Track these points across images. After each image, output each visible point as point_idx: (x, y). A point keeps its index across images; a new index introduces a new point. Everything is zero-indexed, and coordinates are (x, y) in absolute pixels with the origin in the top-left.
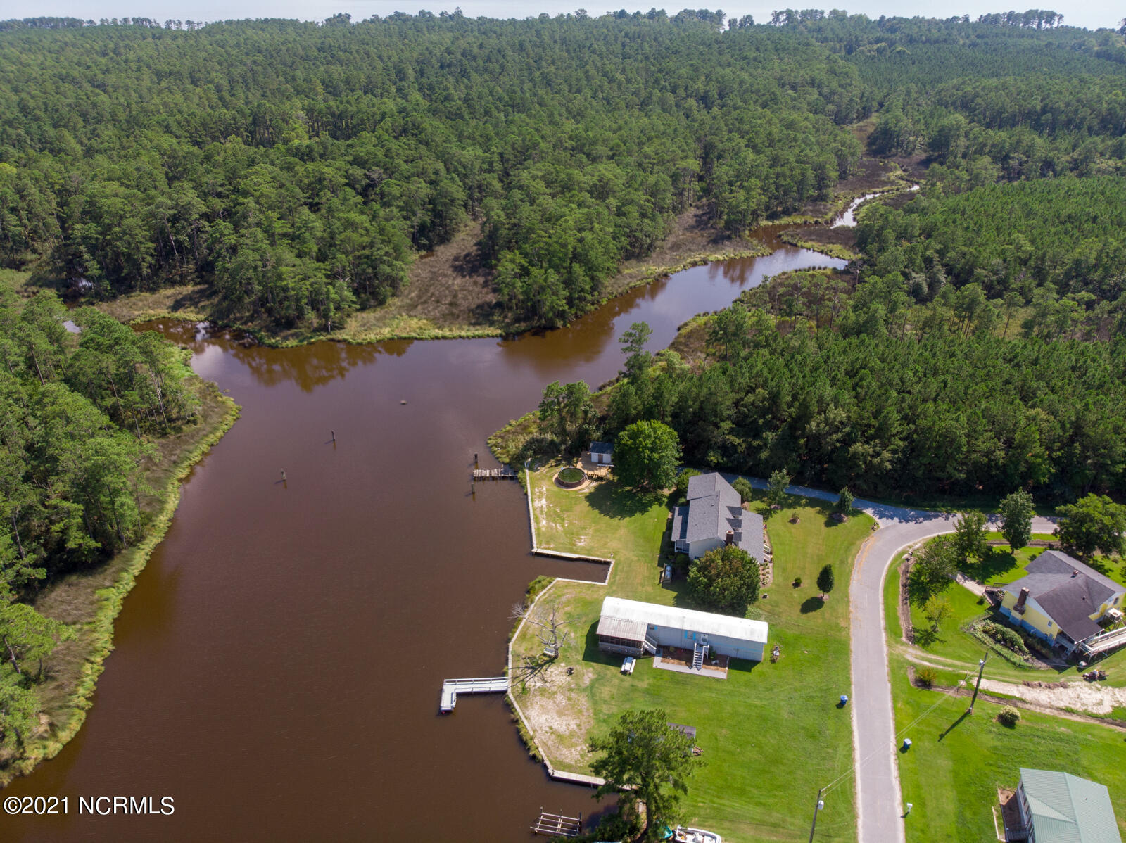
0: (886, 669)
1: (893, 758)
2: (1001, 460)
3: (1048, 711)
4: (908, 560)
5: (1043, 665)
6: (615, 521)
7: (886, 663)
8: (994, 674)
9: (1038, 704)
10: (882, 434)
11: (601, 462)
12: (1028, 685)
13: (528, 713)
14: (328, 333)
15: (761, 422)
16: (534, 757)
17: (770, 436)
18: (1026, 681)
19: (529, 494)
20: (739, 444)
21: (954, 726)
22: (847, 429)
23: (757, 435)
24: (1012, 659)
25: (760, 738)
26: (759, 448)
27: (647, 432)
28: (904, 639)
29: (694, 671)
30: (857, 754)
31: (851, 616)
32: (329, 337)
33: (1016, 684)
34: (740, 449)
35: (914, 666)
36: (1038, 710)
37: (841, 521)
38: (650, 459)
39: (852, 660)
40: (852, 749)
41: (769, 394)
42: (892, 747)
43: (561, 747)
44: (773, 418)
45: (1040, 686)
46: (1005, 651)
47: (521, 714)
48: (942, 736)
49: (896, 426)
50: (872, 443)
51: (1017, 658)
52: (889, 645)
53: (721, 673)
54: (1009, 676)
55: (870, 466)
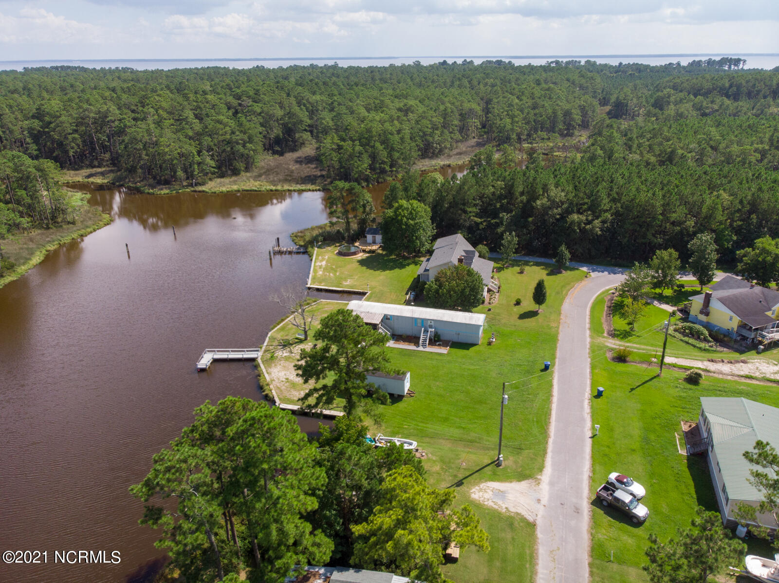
0: (588, 351)
1: (586, 402)
2: (691, 229)
3: (729, 377)
4: (613, 293)
5: (725, 349)
6: (378, 272)
7: (588, 346)
8: (683, 355)
9: (721, 373)
10: (594, 208)
11: (374, 242)
12: (712, 361)
13: (270, 370)
14: (193, 187)
15: (498, 205)
16: (267, 396)
17: (505, 216)
18: (710, 358)
19: (314, 259)
20: (481, 223)
21: (644, 383)
22: (565, 206)
23: (495, 215)
24: (698, 345)
25: (469, 388)
26: (497, 225)
27: (405, 206)
28: (605, 335)
29: (421, 348)
30: (555, 399)
31: (561, 321)
32: (192, 189)
33: (702, 361)
34: (481, 227)
35: (611, 350)
36: (721, 376)
37: (560, 273)
38: (406, 224)
39: (558, 345)
40: (550, 395)
41: (505, 185)
42: (587, 394)
43: (292, 390)
44: (508, 203)
45: (723, 361)
46: (691, 341)
47: (264, 370)
48: (632, 389)
49: (605, 203)
50: (585, 214)
51: (703, 345)
52: (591, 337)
53: (444, 350)
54: (696, 356)
55: (583, 231)
